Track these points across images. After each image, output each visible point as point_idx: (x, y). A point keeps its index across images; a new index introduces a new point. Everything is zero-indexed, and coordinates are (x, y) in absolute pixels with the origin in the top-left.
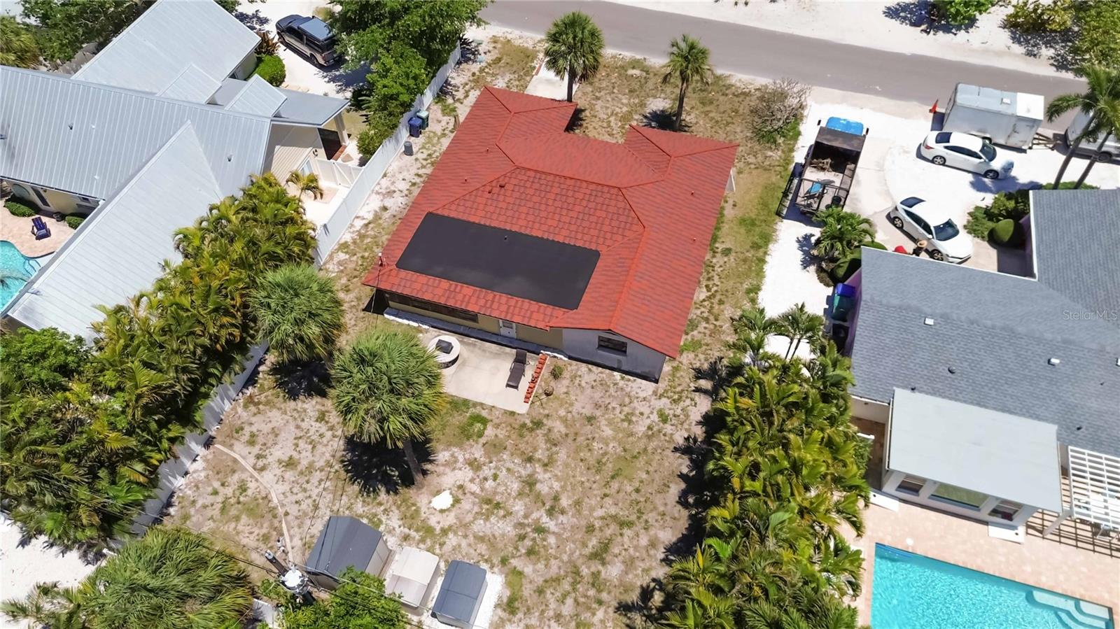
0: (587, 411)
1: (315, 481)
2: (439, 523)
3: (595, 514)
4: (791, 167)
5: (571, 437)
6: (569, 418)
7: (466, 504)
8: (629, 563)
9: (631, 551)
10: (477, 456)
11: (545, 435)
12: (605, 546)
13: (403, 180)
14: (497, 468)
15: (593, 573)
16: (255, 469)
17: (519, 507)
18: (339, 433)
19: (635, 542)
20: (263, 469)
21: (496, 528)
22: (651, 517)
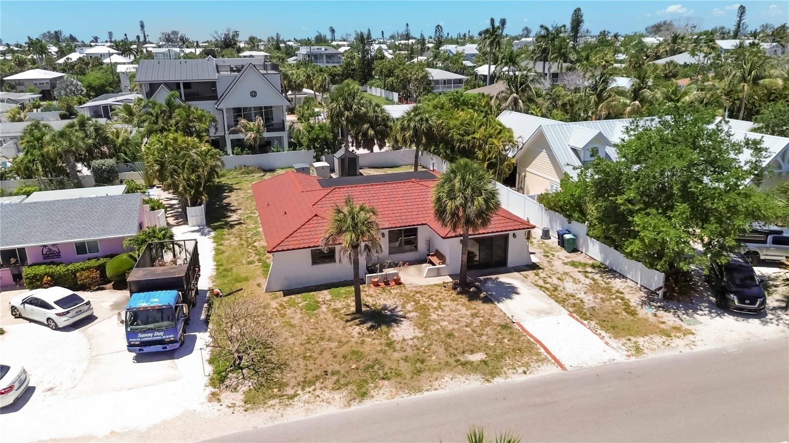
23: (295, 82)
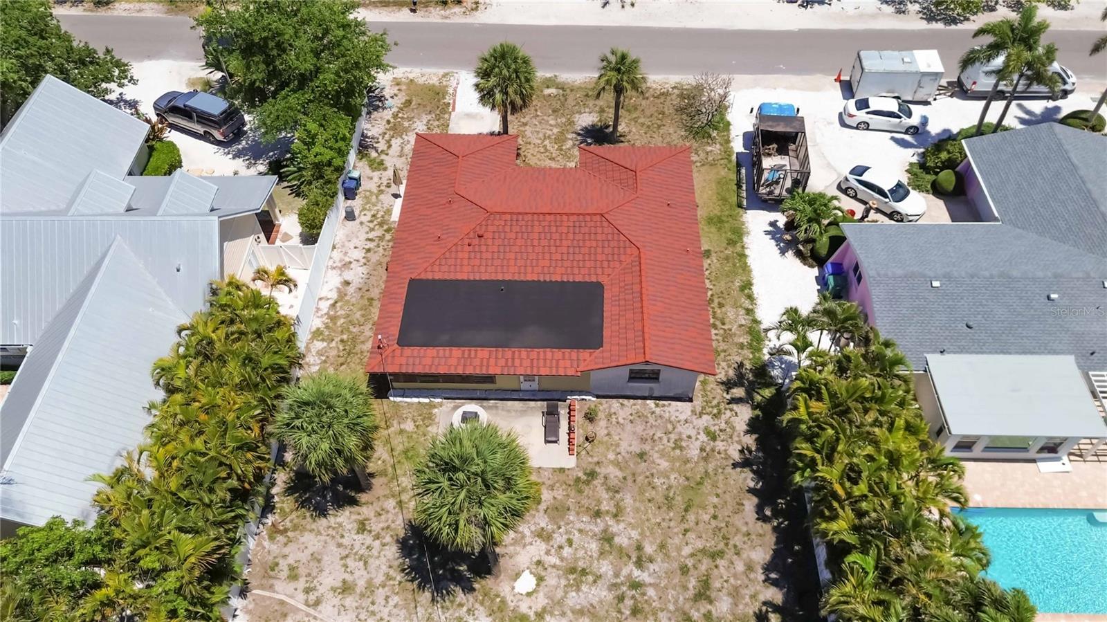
0: (636, 448)
1: (380, 600)
2: (530, 608)
3: (683, 553)
4: (734, 158)
5: (630, 478)
6: (620, 460)
7: (551, 580)
8: (735, 594)
9: (732, 580)
10: (543, 525)
11: (603, 484)
12: (705, 583)
13: (355, 248)
14: (567, 532)
15: (704, 615)
16: (309, 606)
17: (605, 567)
18: (388, 539)
19: (732, 571)
20: (317, 603)
21: (590, 596)
22: (737, 540)
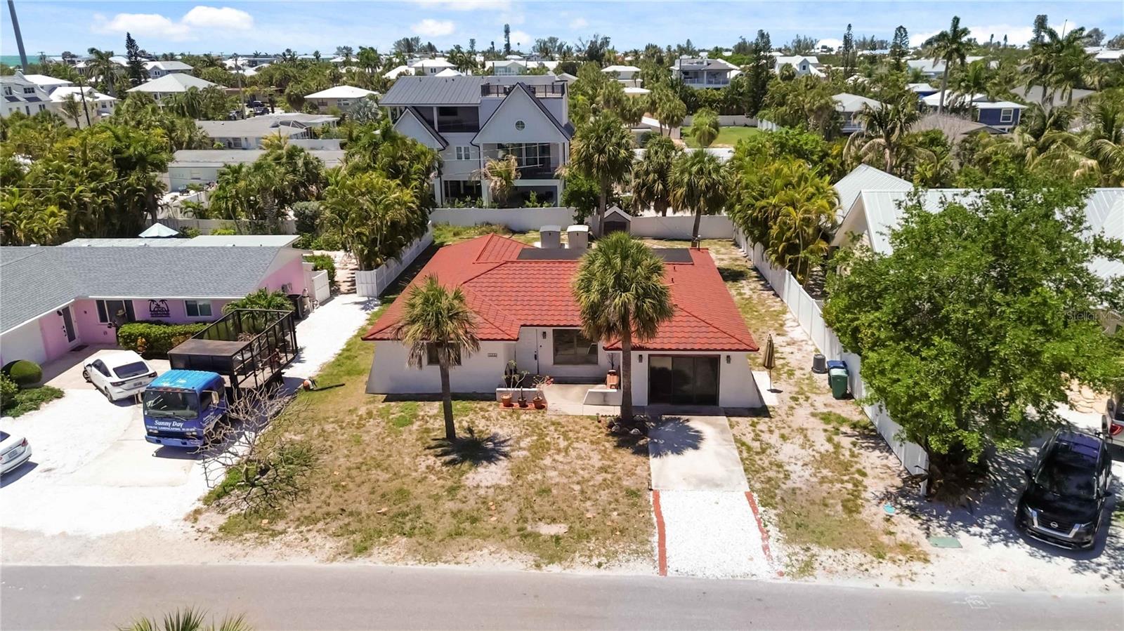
23: (630, 111)
